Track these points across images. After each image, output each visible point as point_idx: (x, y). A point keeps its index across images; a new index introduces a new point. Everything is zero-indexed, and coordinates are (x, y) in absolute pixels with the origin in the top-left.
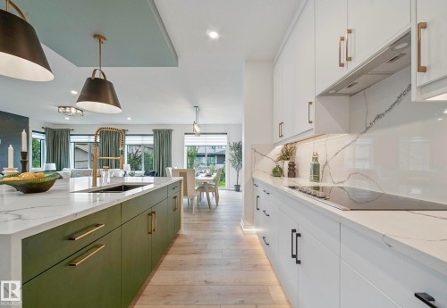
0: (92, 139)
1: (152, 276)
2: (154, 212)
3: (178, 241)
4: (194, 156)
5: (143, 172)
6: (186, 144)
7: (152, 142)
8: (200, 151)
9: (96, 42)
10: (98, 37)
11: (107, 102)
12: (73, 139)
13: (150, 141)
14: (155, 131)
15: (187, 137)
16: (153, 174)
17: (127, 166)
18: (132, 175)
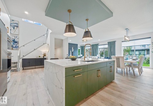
0: (90, 48)
1: (100, 91)
2: (100, 70)
3: (112, 84)
4: (129, 51)
5: (104, 57)
6: (122, 46)
7: (107, 47)
8: (133, 49)
9: (86, 21)
10: (87, 20)
11: (89, 37)
12: (86, 48)
13: (107, 46)
14: (108, 43)
15: (123, 43)
16: (107, 58)
17: (99, 55)
18: (100, 58)
